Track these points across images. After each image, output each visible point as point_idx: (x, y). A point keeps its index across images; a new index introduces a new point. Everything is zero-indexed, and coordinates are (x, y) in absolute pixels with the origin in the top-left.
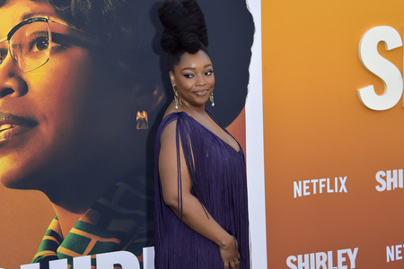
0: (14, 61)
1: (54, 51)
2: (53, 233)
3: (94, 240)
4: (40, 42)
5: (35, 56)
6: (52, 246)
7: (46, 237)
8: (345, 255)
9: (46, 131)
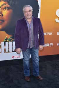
0: (1, 11)
1: (7, 10)
2: (6, 38)
3: (12, 39)
4: (5, 8)
5: (4, 10)
6: (6, 40)
7: (5, 38)
8: (51, 44)
9: (6, 22)
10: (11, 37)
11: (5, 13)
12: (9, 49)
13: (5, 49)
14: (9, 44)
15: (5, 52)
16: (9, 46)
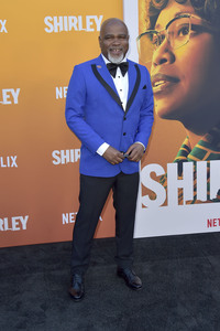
0: (169, 42)
1: (192, 36)
2: (185, 147)
3: (209, 152)
4: (184, 30)
5: (181, 39)
6: (185, 154)
7: (182, 148)
9: (184, 85)
10: (203, 144)
11: (184, 47)
12: (195, 190)
13: (181, 190)
14: (195, 168)
15: (180, 202)
16: (195, 178)
